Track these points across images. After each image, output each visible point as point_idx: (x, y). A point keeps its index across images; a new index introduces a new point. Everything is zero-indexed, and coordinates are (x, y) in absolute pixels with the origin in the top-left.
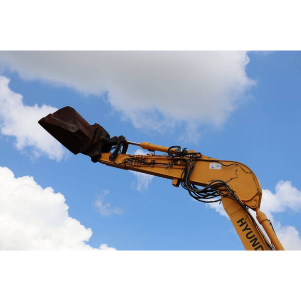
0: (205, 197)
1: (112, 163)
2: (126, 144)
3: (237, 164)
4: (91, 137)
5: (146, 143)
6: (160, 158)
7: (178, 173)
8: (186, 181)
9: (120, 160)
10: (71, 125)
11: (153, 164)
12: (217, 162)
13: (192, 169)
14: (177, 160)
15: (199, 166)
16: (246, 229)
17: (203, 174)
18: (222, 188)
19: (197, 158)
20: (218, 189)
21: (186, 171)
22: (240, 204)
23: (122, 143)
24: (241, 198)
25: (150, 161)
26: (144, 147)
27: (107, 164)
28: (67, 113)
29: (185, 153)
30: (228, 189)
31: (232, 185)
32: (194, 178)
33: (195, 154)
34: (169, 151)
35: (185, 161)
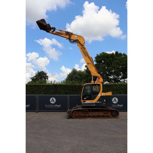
0: (73, 42)
1: (52, 33)
3: (80, 36)
4: (48, 27)
5: (60, 29)
6: (64, 33)
7: (68, 37)
9: (54, 32)
10: (44, 23)
12: (76, 35)
13: (71, 36)
14: (68, 34)
15: (72, 36)
17: (73, 38)
19: (72, 34)
20: (76, 41)
21: (69, 36)
24: (82, 44)
25: (61, 33)
27: (51, 33)
28: (43, 20)
29: (69, 33)
30: (79, 41)
32: (71, 38)
33: (71, 33)
35: (69, 34)
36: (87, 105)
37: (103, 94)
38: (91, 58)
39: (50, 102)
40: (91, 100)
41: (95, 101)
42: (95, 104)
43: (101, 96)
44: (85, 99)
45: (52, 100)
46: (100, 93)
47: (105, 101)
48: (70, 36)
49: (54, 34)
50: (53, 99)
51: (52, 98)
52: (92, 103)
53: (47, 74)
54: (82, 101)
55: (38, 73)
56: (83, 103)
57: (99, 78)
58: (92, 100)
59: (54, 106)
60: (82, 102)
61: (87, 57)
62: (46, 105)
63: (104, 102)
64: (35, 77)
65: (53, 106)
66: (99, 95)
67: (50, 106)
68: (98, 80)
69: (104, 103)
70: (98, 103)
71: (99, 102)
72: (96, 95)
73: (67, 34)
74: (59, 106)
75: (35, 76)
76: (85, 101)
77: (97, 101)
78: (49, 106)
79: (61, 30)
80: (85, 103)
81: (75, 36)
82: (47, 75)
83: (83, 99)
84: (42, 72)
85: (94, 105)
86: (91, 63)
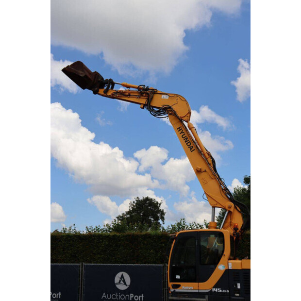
0: (159, 115)
1: (105, 95)
2: (113, 84)
3: (177, 95)
6: (133, 92)
8: (148, 106)
9: (109, 93)
10: (81, 72)
11: (129, 95)
12: (166, 94)
14: (144, 93)
15: (156, 96)
16: (182, 133)
18: (169, 109)
19: (154, 92)
21: (148, 99)
22: (179, 119)
23: (111, 83)
25: (127, 94)
26: (124, 86)
29: (148, 89)
31: (175, 108)
33: (153, 90)
34: (138, 88)
35: (148, 94)
36: (184, 297)
37: (232, 263)
38: (206, 155)
39: (114, 285)
40: (196, 284)
41: (207, 286)
42: (207, 297)
43: (227, 271)
44: (178, 277)
45: (119, 279)
46: (224, 259)
47: (239, 286)
48: (150, 98)
49: (109, 97)
50: (122, 275)
51: (119, 275)
52: (199, 293)
53: (160, 204)
54: (170, 284)
55: (136, 202)
56: (172, 290)
57: (230, 213)
58: (200, 284)
59: (125, 297)
60: (169, 289)
61: (195, 153)
62: (104, 295)
63: (238, 291)
64: (128, 213)
65: (123, 297)
66: (221, 267)
67: (114, 297)
68: (229, 221)
69: (238, 295)
70: (218, 293)
71: (222, 290)
72: (212, 266)
73: (141, 94)
74: (139, 298)
75: (128, 210)
76: (178, 286)
77: (215, 287)
78: (111, 296)
79: (128, 84)
80: (177, 290)
81: (164, 96)
82: (161, 208)
83: (173, 279)
84: (147, 199)
85: (205, 298)
86: (208, 170)
